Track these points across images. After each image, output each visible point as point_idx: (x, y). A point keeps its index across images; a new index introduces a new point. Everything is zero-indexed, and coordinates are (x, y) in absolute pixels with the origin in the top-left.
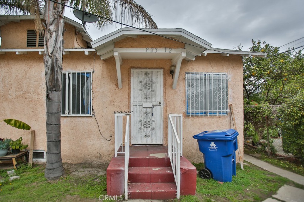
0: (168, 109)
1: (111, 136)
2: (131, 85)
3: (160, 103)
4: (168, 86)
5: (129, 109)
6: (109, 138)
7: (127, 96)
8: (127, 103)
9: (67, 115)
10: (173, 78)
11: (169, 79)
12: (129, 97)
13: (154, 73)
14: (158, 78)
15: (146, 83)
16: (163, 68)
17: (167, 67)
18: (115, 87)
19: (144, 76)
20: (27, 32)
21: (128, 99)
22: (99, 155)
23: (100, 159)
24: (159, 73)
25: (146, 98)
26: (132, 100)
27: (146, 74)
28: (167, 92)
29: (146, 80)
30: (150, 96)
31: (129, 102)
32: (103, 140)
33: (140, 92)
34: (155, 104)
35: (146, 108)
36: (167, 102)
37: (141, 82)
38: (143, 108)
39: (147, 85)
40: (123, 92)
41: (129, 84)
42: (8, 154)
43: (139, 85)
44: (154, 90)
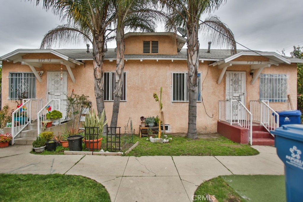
0: (248, 97)
1: (213, 115)
2: (226, 82)
3: (244, 94)
4: (249, 83)
5: (224, 97)
6: (211, 116)
7: (223, 89)
9: (185, 101)
10: (252, 78)
11: (250, 78)
12: (224, 89)
13: (240, 74)
14: (243, 77)
15: (235, 81)
16: (245, 71)
17: (248, 70)
18: (215, 83)
19: (234, 76)
20: (143, 42)
21: (224, 90)
22: (205, 127)
23: (206, 130)
24: (243, 75)
25: (235, 90)
26: (227, 91)
27: (235, 75)
28: (248, 86)
29: (235, 78)
30: (237, 89)
31: (224, 93)
32: (208, 117)
33: (231, 87)
34: (240, 94)
35: (235, 97)
36: (248, 93)
37: (232, 80)
39: (236, 82)
40: (221, 86)
41: (224, 81)
42: (154, 126)
43: (231, 82)
44: (240, 85)
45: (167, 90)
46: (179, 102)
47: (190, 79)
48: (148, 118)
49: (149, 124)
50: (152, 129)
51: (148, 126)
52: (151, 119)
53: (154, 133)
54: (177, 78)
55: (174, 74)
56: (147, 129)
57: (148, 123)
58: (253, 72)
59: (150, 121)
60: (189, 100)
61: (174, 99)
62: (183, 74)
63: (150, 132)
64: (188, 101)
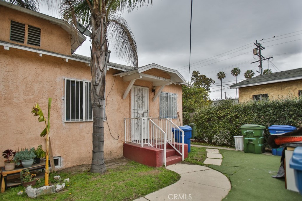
0: (151, 114)
1: (118, 136)
2: (131, 97)
3: (147, 111)
4: (152, 99)
5: (130, 115)
6: (117, 138)
7: (128, 105)
8: (128, 110)
9: (84, 120)
10: (154, 95)
11: (152, 95)
12: (129, 105)
13: (144, 90)
14: (146, 93)
15: (139, 97)
16: (148, 87)
17: (150, 87)
18: (120, 97)
21: (129, 107)
22: (110, 153)
23: (111, 156)
24: (146, 91)
25: (140, 107)
26: (132, 108)
27: (139, 90)
28: (150, 103)
29: (139, 94)
30: (142, 106)
31: (129, 110)
32: (113, 140)
33: (136, 103)
34: (144, 111)
36: (151, 110)
37: (137, 95)
38: (139, 114)
39: (140, 98)
40: (126, 102)
41: (129, 96)
42: (34, 164)
43: (136, 97)
44: (144, 102)
45: (56, 104)
46: (75, 122)
47: (96, 89)
48: (22, 153)
49: (23, 163)
50: (30, 171)
51: (22, 166)
52: (27, 152)
53: (34, 177)
54: (73, 87)
55: (68, 81)
56: (19, 173)
57: (21, 162)
58: (155, 88)
59: (27, 156)
60: (94, 119)
61: (68, 118)
62: (82, 83)
63: (26, 177)
64: (92, 120)
